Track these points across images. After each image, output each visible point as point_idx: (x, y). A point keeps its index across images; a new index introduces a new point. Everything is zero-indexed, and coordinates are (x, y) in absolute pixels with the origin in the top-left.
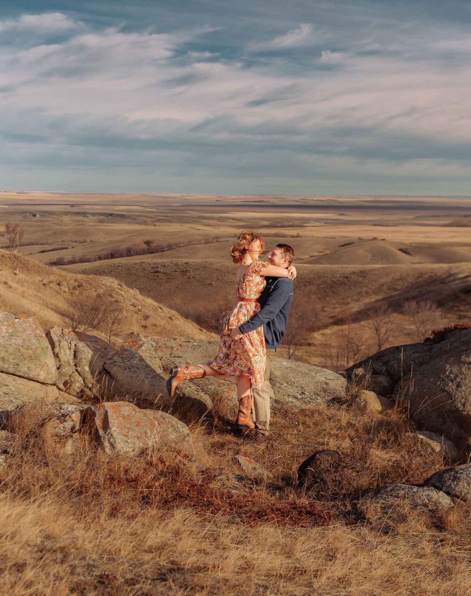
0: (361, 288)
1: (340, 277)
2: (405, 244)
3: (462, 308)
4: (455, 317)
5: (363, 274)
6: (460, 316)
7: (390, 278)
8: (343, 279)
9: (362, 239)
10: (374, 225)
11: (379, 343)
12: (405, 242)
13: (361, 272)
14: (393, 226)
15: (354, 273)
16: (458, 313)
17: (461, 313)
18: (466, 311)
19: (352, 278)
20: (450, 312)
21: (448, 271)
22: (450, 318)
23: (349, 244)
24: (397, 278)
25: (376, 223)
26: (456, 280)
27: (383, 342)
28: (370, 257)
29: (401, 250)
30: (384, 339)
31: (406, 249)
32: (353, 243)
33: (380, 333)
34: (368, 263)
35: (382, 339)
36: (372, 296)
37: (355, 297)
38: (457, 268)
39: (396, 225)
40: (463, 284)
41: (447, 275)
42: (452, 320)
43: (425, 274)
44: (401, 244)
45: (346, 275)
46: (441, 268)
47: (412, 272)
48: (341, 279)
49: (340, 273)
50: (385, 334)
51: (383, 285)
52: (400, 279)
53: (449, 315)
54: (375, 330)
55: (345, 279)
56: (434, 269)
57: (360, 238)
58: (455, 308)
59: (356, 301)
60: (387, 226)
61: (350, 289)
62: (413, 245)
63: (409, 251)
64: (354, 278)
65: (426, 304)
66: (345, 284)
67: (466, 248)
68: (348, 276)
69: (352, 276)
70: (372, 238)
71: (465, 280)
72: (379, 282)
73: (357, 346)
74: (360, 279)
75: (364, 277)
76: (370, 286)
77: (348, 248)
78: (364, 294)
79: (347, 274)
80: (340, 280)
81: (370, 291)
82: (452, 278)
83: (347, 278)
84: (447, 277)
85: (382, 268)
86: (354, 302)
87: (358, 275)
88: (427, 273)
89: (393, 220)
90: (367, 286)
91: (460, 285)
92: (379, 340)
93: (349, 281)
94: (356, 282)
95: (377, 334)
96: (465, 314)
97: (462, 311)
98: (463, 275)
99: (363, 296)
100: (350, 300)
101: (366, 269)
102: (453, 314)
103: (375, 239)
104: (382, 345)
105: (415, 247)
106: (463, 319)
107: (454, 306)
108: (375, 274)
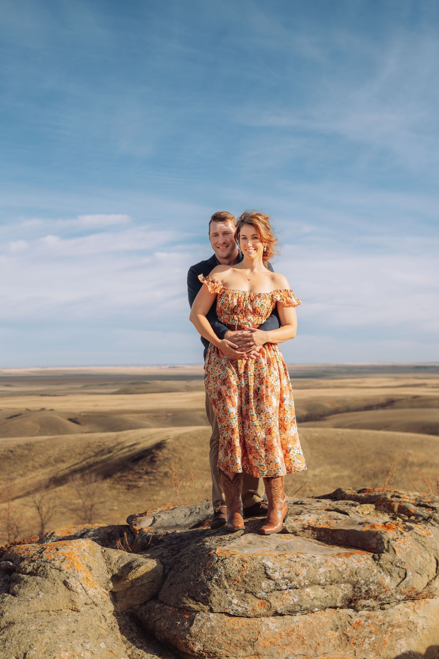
0: (27, 462)
1: (4, 451)
2: (74, 414)
3: (130, 477)
4: (124, 487)
5: (29, 446)
6: (129, 486)
7: (57, 449)
8: (8, 453)
9: (30, 410)
10: (42, 395)
11: (42, 523)
12: (75, 411)
13: (27, 444)
14: (61, 395)
15: (19, 446)
16: (126, 483)
17: (130, 483)
18: (135, 481)
19: (17, 451)
20: (118, 483)
21: (115, 439)
22: (118, 489)
23: (16, 416)
24: (64, 449)
25: (43, 393)
26: (123, 449)
27: (46, 520)
28: (39, 428)
29: (70, 420)
30: (47, 517)
31: (76, 418)
32: (21, 414)
33: (42, 511)
34: (37, 435)
35: (45, 518)
36: (39, 470)
37: (21, 472)
38: (124, 436)
39: (65, 395)
40: (130, 453)
41: (116, 444)
42: (121, 491)
43: (93, 443)
44: (70, 413)
45: (11, 449)
46: (108, 436)
47: (80, 443)
48: (5, 453)
49: (4, 446)
50: (48, 513)
51: (50, 457)
52: (68, 450)
53: (118, 486)
54: (37, 509)
55: (10, 453)
56: (101, 438)
57: (27, 410)
58: (124, 478)
59: (21, 475)
60: (55, 396)
61: (16, 463)
62: (83, 414)
63: (79, 420)
64: (19, 451)
65: (91, 477)
66: (10, 459)
67: (136, 415)
68: (13, 449)
69: (18, 450)
70: (40, 408)
71: (132, 448)
72: (45, 455)
73: (17, 527)
74: (26, 452)
75: (30, 450)
76: (36, 459)
77: (16, 421)
78: (30, 468)
79: (12, 447)
80: (4, 455)
81: (36, 464)
82: (120, 447)
83: (11, 451)
84: (115, 446)
85: (49, 439)
86: (19, 477)
87: (23, 448)
88: (95, 442)
89: (61, 390)
90: (33, 460)
91: (127, 454)
92: (42, 519)
93: (14, 455)
94: (21, 456)
95: (39, 513)
96: (134, 483)
97: (131, 481)
98: (131, 444)
99: (29, 470)
100: (15, 475)
101: (32, 441)
102: (122, 485)
103: (43, 409)
104: (45, 524)
105: (84, 416)
106: (132, 489)
107: (122, 476)
108: (41, 446)
